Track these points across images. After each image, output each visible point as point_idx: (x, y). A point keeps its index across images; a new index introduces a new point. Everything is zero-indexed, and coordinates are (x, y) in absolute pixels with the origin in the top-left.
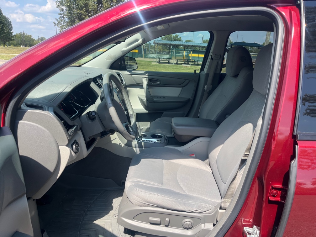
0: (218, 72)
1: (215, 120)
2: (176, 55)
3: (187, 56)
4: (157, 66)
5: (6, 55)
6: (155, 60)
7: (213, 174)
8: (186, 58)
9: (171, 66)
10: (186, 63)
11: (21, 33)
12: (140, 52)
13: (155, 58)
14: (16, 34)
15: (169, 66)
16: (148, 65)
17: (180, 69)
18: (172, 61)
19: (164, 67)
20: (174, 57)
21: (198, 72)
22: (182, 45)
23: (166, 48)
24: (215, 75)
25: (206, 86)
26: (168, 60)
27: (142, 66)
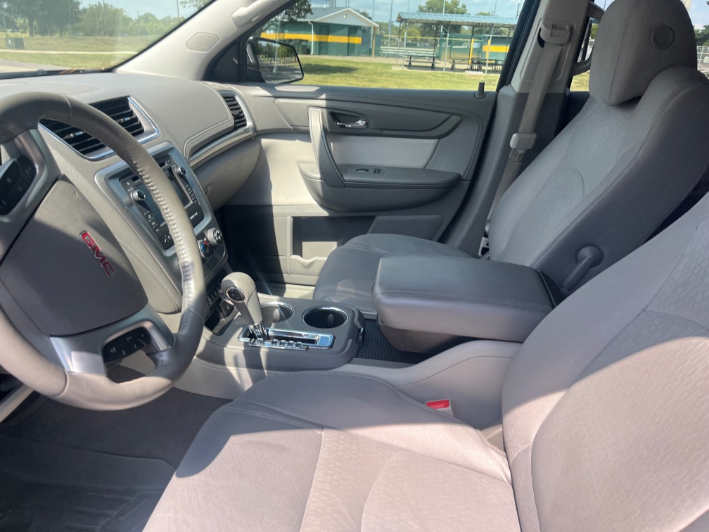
0: (559, 89)
1: (534, 267)
2: (451, 49)
3: (479, 51)
4: (403, 74)
5: (58, 54)
6: (401, 61)
7: (513, 485)
8: (475, 57)
9: (438, 75)
10: (475, 67)
11: (99, 3)
12: (366, 42)
13: (400, 57)
14: (88, 7)
15: (433, 76)
16: (381, 74)
17: (460, 82)
18: (439, 64)
19: (422, 78)
20: (446, 54)
21: (491, 88)
22: (468, 24)
23: (429, 32)
24: (548, 98)
25: (515, 135)
26: (432, 61)
27: (369, 76)
